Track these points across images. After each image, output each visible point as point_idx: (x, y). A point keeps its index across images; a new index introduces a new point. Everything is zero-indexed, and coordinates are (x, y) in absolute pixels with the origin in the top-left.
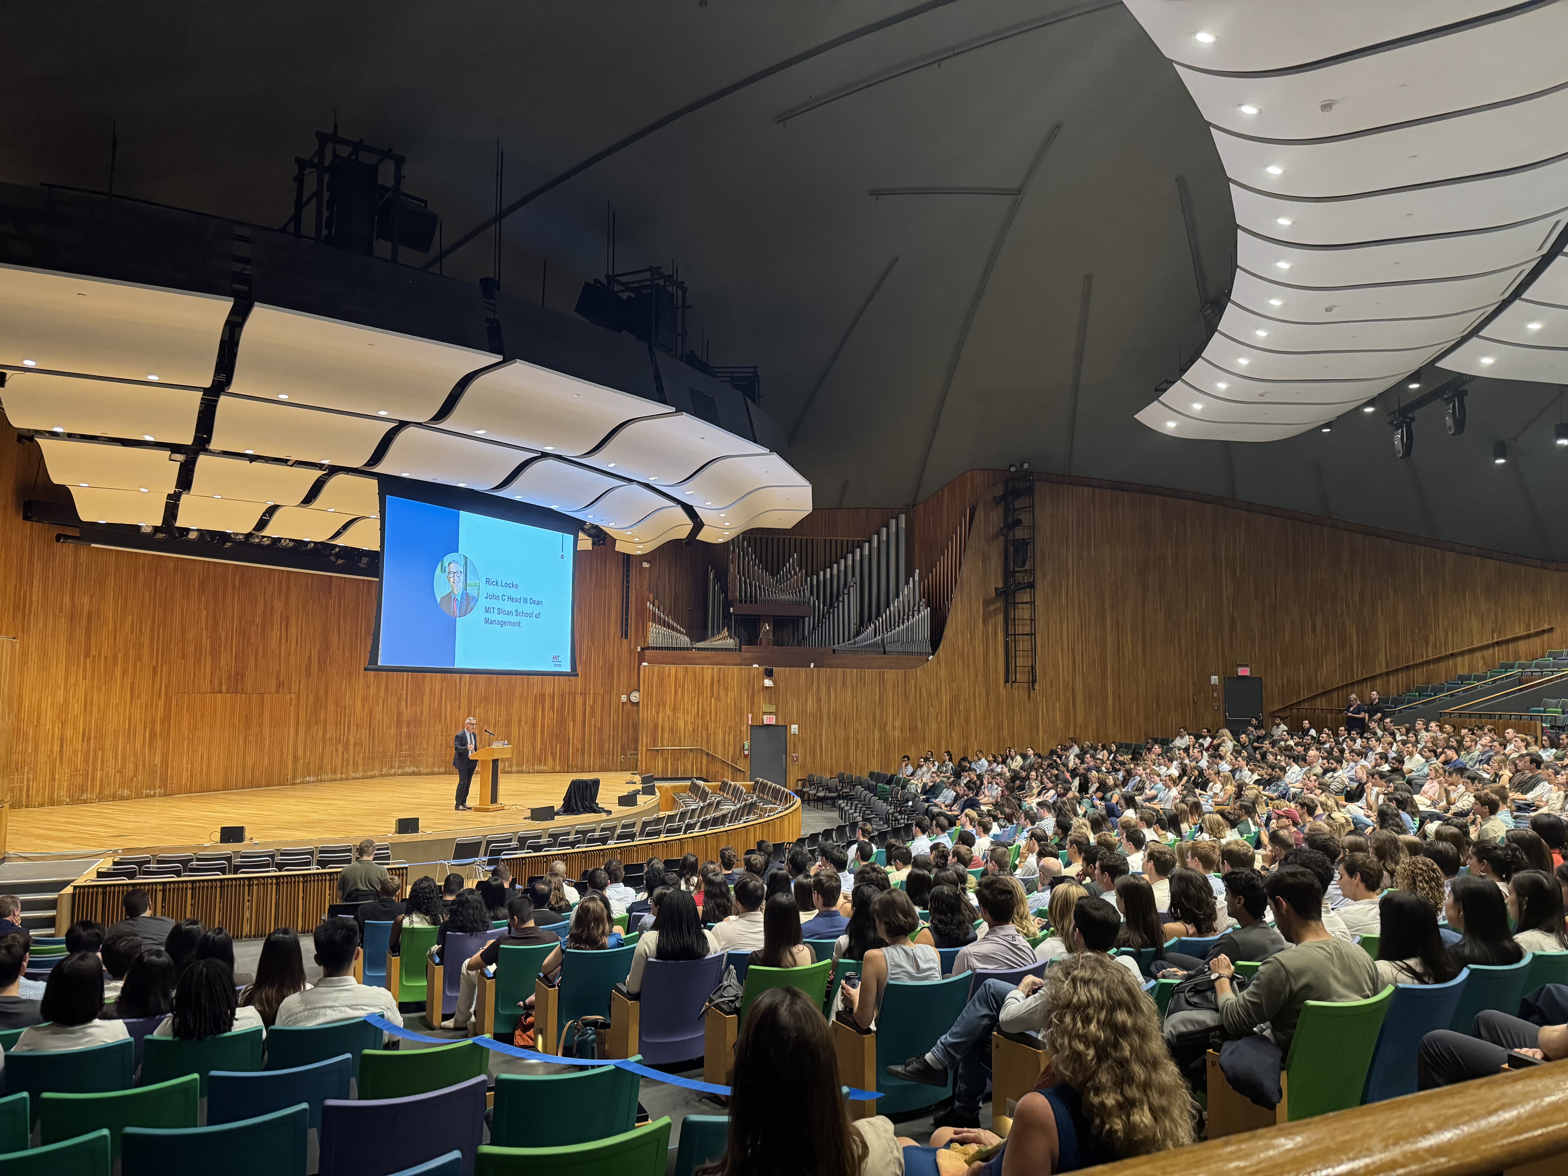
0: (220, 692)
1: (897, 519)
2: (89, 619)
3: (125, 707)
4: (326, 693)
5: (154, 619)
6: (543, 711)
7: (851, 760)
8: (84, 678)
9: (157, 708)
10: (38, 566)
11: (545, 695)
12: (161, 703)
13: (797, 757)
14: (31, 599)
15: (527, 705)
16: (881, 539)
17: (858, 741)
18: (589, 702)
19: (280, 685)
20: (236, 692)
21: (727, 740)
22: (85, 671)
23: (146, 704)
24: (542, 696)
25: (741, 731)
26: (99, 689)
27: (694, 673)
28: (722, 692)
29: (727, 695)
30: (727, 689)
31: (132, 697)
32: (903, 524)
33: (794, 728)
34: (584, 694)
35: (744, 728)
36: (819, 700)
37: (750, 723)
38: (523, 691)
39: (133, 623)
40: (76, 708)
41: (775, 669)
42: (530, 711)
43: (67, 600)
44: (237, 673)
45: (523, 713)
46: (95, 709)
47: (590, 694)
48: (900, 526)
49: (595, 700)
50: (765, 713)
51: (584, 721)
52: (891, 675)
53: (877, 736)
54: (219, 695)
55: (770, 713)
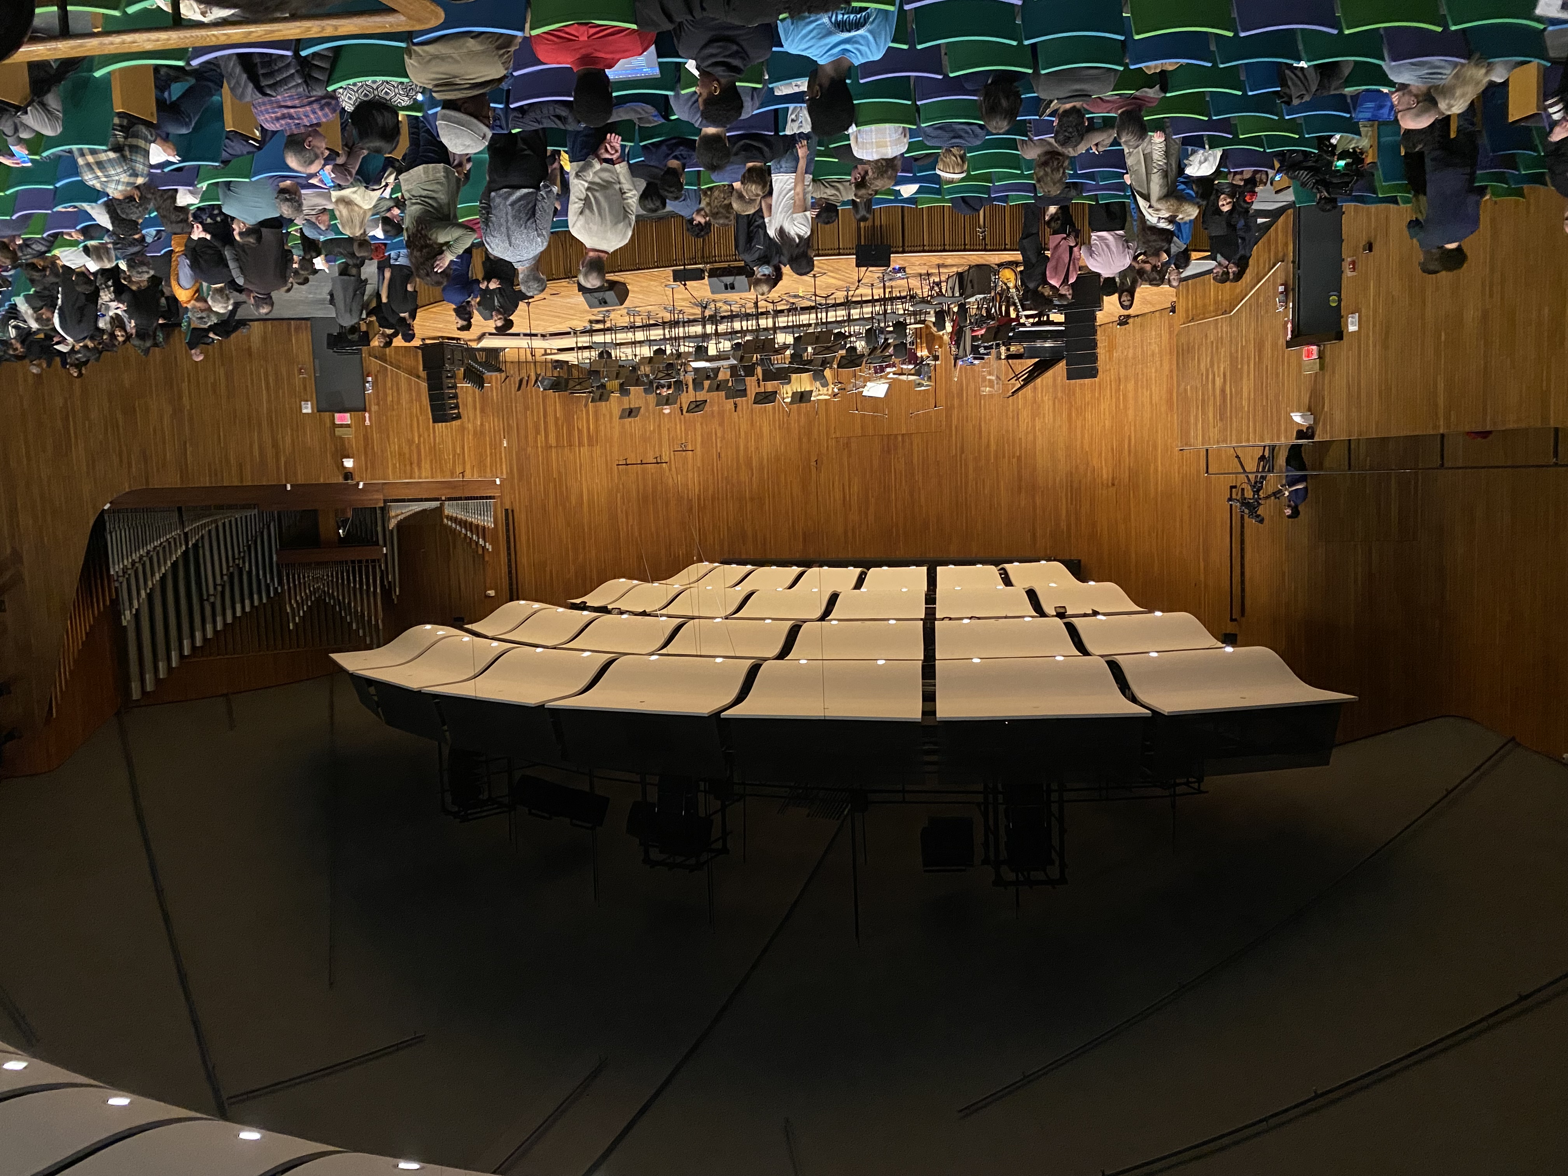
0: (903, 435)
1: (144, 692)
2: (1020, 488)
3: (985, 417)
4: (800, 439)
5: (966, 493)
6: (588, 428)
7: (222, 369)
8: (1020, 439)
9: (958, 419)
10: (1063, 525)
11: (589, 445)
12: (954, 422)
13: (300, 373)
14: (1067, 499)
15: (605, 435)
16: (166, 663)
17: (214, 391)
18: (541, 438)
19: (848, 445)
20: (889, 436)
21: (395, 394)
22: (1021, 444)
23: (967, 421)
24: (590, 444)
25: (378, 404)
26: (1007, 431)
27: (442, 471)
28: (406, 450)
29: (400, 447)
30: (400, 454)
31: (980, 426)
32: (135, 686)
33: (307, 409)
34: (548, 447)
35: (374, 408)
36: (275, 445)
37: (367, 415)
38: (610, 449)
39: (984, 488)
40: (1025, 414)
41: (341, 480)
42: (602, 428)
43: (1038, 501)
44: (889, 452)
45: (608, 426)
46: (1011, 415)
47: (542, 447)
48: (139, 684)
49: (536, 441)
50: (348, 426)
51: (545, 417)
52: (171, 480)
53: (186, 400)
54: (904, 432)
55: (341, 426)
